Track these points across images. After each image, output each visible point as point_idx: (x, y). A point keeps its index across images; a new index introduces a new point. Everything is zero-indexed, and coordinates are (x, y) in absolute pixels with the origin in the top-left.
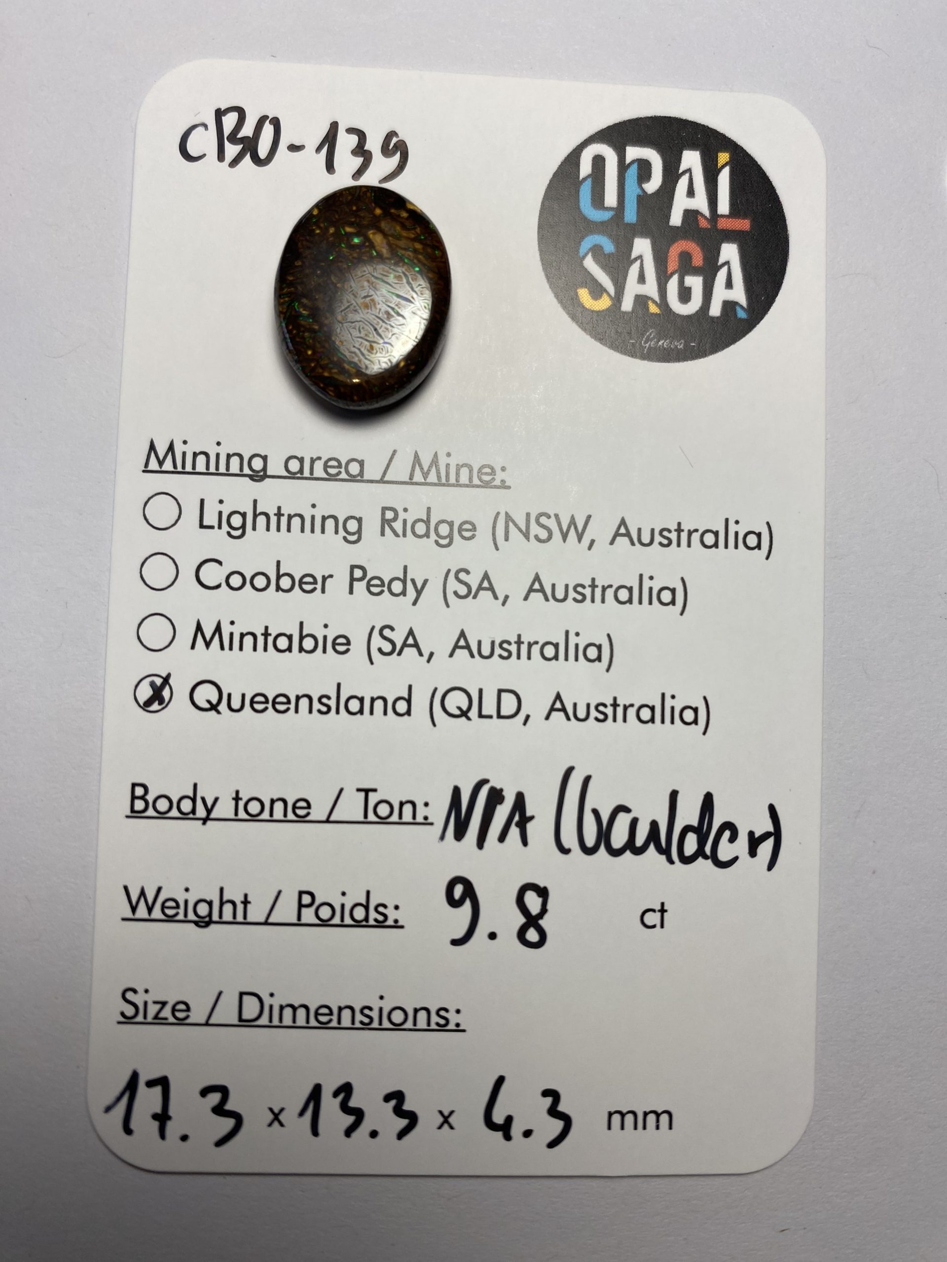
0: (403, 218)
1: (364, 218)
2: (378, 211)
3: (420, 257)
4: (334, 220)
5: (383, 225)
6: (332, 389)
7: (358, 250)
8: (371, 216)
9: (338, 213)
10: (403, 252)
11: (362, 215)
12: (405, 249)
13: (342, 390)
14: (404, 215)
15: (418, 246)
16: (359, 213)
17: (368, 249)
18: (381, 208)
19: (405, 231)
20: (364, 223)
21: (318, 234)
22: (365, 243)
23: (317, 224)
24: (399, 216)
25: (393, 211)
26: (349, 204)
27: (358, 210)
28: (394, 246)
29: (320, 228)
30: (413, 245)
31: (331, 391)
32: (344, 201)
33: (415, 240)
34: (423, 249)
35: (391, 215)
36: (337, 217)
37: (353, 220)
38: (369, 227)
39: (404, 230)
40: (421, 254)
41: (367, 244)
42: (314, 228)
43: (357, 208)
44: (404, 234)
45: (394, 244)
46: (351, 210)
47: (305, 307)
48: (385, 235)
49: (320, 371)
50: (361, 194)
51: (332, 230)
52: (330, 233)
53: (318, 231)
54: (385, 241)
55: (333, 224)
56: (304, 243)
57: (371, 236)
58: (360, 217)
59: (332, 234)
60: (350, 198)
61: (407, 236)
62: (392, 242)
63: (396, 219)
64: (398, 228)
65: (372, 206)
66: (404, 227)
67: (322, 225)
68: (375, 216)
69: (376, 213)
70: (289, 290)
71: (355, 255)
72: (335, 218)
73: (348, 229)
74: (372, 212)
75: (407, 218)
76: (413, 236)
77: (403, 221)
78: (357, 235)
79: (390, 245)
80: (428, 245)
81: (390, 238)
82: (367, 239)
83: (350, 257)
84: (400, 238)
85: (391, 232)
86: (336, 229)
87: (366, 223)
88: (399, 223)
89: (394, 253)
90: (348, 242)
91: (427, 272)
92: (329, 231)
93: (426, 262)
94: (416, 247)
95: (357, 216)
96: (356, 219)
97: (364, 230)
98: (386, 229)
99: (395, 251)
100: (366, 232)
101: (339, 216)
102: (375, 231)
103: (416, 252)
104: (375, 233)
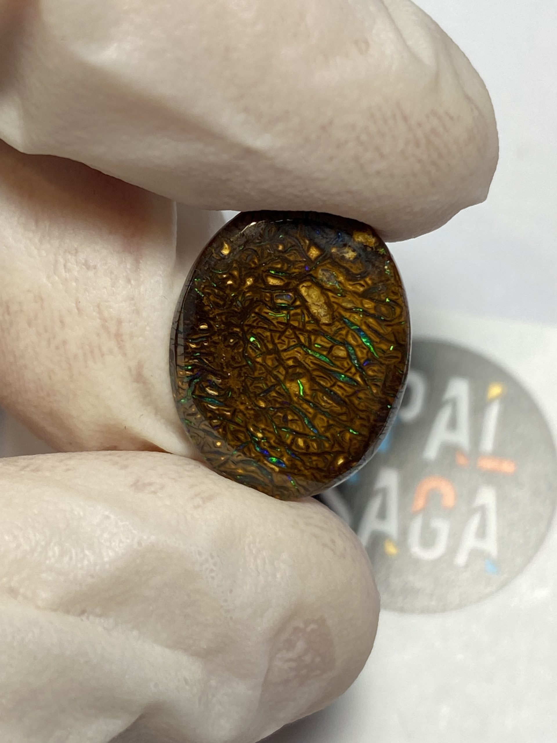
0: (348, 261)
1: (294, 263)
2: (314, 253)
3: (371, 320)
4: (253, 266)
5: (321, 273)
8: (305, 260)
10: (347, 315)
11: (291, 258)
12: (350, 310)
14: (350, 254)
15: (368, 305)
16: (286, 256)
17: (299, 311)
18: (318, 247)
19: (351, 283)
20: (293, 270)
21: (230, 285)
22: (295, 301)
23: (228, 269)
24: (343, 258)
25: (334, 249)
26: (274, 239)
27: (285, 251)
28: (336, 306)
29: (231, 276)
30: (362, 303)
33: (364, 295)
34: (375, 308)
35: (331, 256)
36: (256, 261)
37: (279, 266)
38: (303, 278)
39: (350, 280)
40: (372, 316)
41: (298, 303)
42: (225, 276)
43: (284, 247)
44: (350, 287)
45: (334, 302)
46: (276, 250)
47: (213, 386)
48: (323, 290)
49: (233, 467)
51: (249, 282)
52: (246, 286)
53: (230, 282)
54: (323, 300)
56: (211, 298)
57: (303, 291)
58: (289, 262)
61: (353, 289)
62: (332, 300)
63: (337, 262)
64: (341, 279)
65: (305, 243)
66: (351, 277)
67: (236, 273)
68: (309, 258)
69: (311, 255)
70: (191, 361)
72: (255, 263)
73: (272, 281)
74: (305, 253)
75: (355, 262)
76: (362, 289)
78: (285, 289)
79: (329, 304)
81: (330, 294)
82: (298, 296)
83: (275, 322)
84: (344, 293)
85: (329, 285)
86: (255, 281)
87: (297, 270)
88: (342, 270)
89: (335, 317)
90: (272, 299)
91: (380, 343)
92: (245, 283)
93: (378, 328)
94: (366, 306)
95: (285, 261)
96: (283, 265)
97: (294, 283)
98: (325, 279)
99: (336, 314)
100: (298, 285)
101: (259, 260)
102: (309, 284)
103: (366, 313)
104: (308, 287)
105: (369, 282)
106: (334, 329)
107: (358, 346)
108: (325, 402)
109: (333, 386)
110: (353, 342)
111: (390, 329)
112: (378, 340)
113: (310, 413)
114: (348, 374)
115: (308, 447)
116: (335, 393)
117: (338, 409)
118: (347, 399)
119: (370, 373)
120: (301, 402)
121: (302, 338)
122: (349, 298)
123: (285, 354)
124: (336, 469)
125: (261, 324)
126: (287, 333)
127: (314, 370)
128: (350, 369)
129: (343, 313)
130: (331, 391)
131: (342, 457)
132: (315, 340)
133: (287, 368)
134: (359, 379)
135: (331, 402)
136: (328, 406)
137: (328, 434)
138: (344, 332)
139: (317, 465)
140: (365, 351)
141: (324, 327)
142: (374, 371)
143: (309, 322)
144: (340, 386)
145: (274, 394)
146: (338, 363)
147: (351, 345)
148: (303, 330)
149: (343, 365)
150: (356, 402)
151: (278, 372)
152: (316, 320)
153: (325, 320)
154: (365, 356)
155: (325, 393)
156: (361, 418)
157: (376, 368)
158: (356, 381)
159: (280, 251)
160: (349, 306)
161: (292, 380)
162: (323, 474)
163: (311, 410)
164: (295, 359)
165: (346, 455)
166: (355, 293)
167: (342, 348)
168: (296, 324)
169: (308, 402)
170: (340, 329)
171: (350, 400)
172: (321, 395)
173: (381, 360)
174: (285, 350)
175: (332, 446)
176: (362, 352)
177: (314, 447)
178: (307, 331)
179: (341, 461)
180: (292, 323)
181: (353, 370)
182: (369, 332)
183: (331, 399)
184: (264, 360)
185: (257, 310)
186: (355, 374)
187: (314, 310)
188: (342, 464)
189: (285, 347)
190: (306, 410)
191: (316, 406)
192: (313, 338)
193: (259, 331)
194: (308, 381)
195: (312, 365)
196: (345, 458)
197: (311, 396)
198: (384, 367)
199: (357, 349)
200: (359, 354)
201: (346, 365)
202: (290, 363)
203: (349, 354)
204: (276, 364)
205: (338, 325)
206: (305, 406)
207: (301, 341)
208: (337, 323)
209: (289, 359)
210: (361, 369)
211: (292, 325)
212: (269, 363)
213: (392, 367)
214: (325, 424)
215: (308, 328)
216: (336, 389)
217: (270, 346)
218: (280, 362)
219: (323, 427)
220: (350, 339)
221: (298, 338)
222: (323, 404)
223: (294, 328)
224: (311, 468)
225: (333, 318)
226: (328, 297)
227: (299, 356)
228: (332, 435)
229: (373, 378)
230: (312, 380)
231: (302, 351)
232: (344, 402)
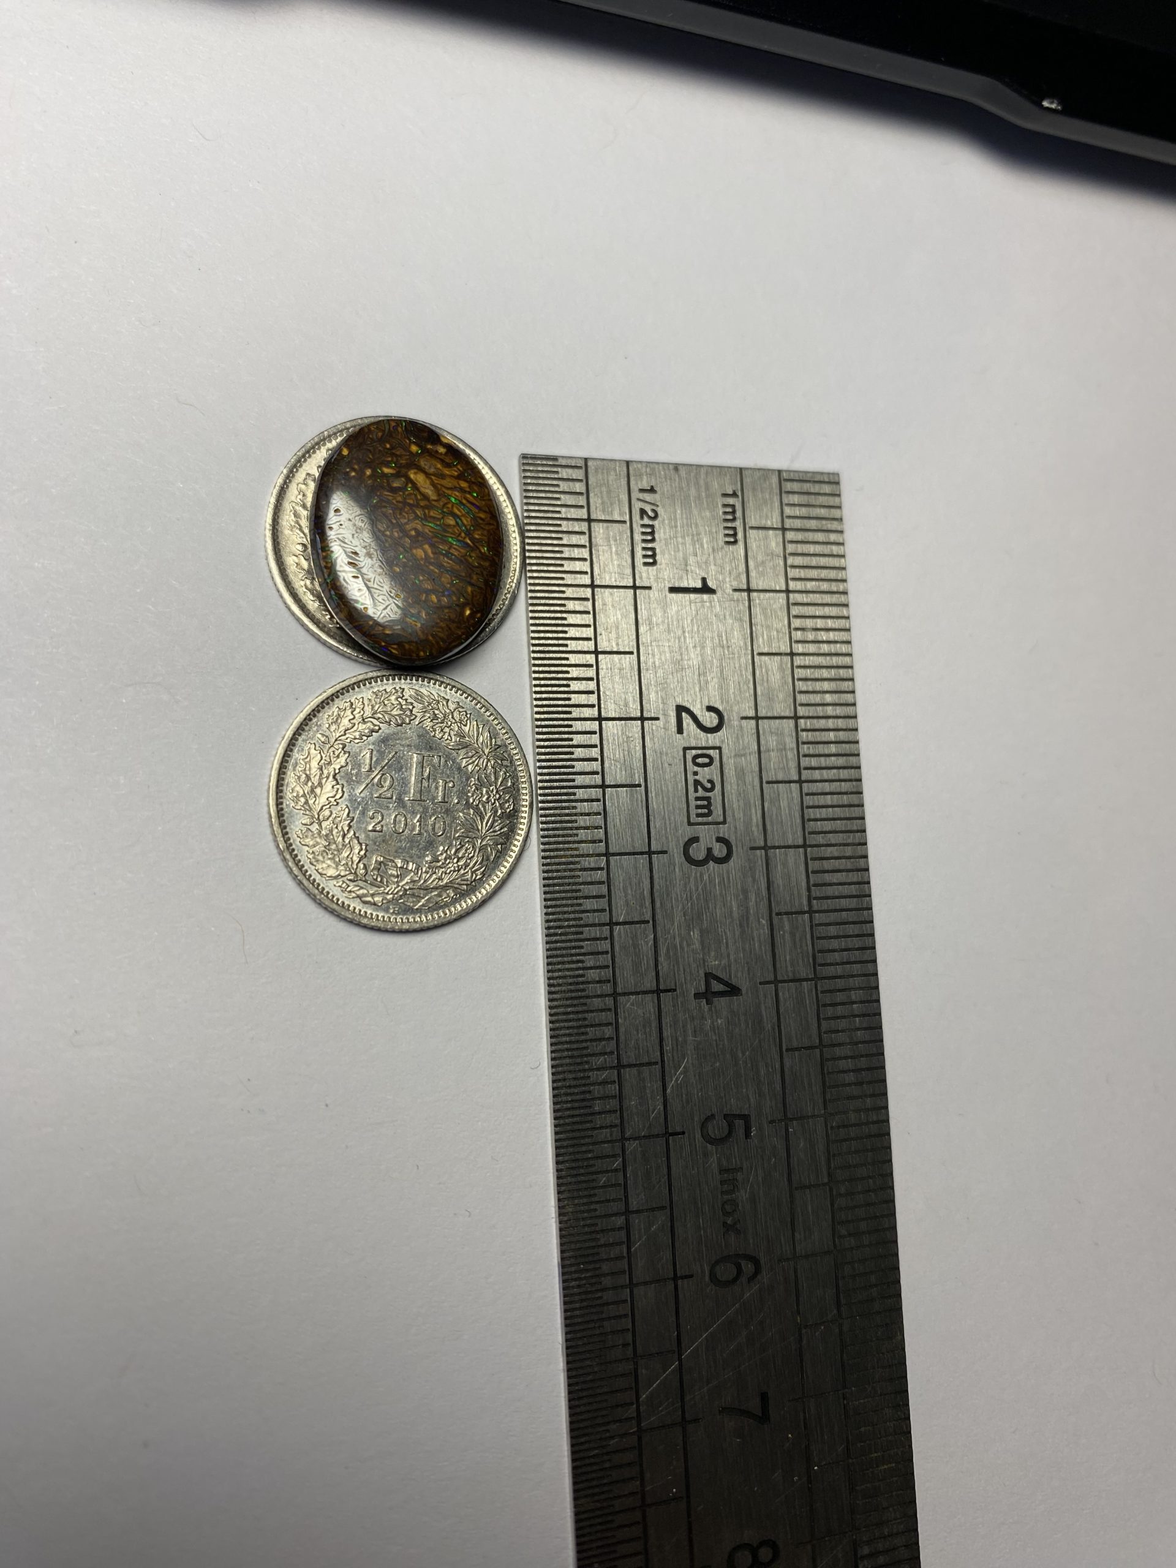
0: (441, 454)
1: (401, 456)
2: (414, 448)
3: (468, 496)
4: (368, 460)
5: (422, 463)
6: (395, 646)
7: (401, 493)
8: (408, 454)
9: (370, 452)
10: (449, 492)
11: (398, 453)
13: (407, 646)
14: (442, 450)
15: (464, 484)
16: (394, 451)
17: (411, 491)
18: (416, 444)
19: (447, 469)
20: (402, 462)
21: (354, 477)
22: (407, 484)
23: (349, 464)
24: (436, 452)
25: (429, 446)
26: (381, 441)
27: (392, 448)
28: (439, 486)
29: (354, 470)
30: (458, 483)
31: (394, 649)
32: (375, 437)
33: (458, 478)
34: (469, 487)
35: (428, 451)
36: (371, 457)
37: (390, 459)
38: (409, 466)
39: (445, 467)
40: (469, 493)
41: (410, 485)
42: (348, 470)
43: (391, 445)
44: (447, 472)
45: (438, 483)
46: (385, 448)
48: (427, 475)
50: (391, 429)
51: (368, 472)
53: (353, 474)
54: (428, 482)
55: (369, 465)
57: (412, 476)
58: (396, 456)
59: (370, 477)
60: (380, 434)
61: (450, 474)
62: (436, 482)
63: (433, 455)
64: (439, 466)
65: (406, 442)
66: (445, 464)
67: (356, 467)
68: (411, 453)
69: (412, 450)
71: (399, 499)
73: (386, 470)
74: (407, 449)
75: (446, 454)
76: (456, 474)
77: (442, 457)
78: (397, 475)
79: (433, 484)
80: (473, 483)
81: (433, 477)
82: (409, 480)
83: (394, 501)
84: (442, 476)
85: (432, 470)
86: (372, 471)
87: (404, 462)
88: (438, 460)
89: (440, 494)
90: (389, 484)
91: (479, 513)
92: (365, 474)
93: (475, 502)
94: (462, 485)
95: (393, 455)
96: (392, 458)
97: (403, 471)
98: (426, 467)
99: (441, 492)
100: (407, 472)
101: (373, 455)
102: (416, 471)
103: (462, 490)
104: (415, 473)
105: (461, 469)
106: (442, 504)
107: (463, 515)
108: (446, 562)
109: (449, 549)
110: (458, 513)
111: (484, 503)
112: (477, 511)
113: (435, 572)
114: (460, 538)
115: (439, 601)
116: (452, 554)
117: (457, 567)
118: (462, 559)
119: (477, 536)
120: (427, 564)
121: (419, 513)
122: (448, 480)
123: (407, 526)
124: (465, 620)
125: (384, 504)
126: (406, 510)
127: (433, 537)
128: (460, 534)
129: (446, 491)
130: (450, 553)
131: (468, 608)
132: (429, 512)
133: (410, 537)
134: (469, 542)
135: (451, 562)
136: (449, 565)
137: (454, 589)
138: (450, 506)
139: (449, 616)
140: (469, 520)
141: (433, 503)
142: (478, 535)
143: (421, 500)
144: (454, 548)
145: (404, 560)
146: (450, 530)
147: (458, 517)
148: (418, 506)
149: (454, 531)
150: (470, 560)
151: (405, 542)
152: (425, 497)
153: (433, 497)
154: (470, 523)
155: (443, 555)
156: (477, 574)
157: (479, 533)
158: (467, 544)
159: (388, 449)
160: (450, 485)
161: (416, 548)
162: (455, 625)
163: (436, 570)
164: (415, 529)
165: (470, 606)
166: (452, 476)
167: (451, 518)
168: (411, 502)
169: (431, 564)
170: (446, 504)
171: (466, 560)
172: (442, 557)
173: (482, 526)
174: (406, 524)
175: (459, 599)
176: (467, 521)
177: (444, 601)
178: (421, 506)
179: (468, 612)
180: (408, 501)
181: (463, 535)
182: (468, 505)
183: (451, 559)
184: (392, 532)
185: (378, 494)
186: (465, 538)
187: (422, 490)
188: (470, 614)
189: (406, 521)
190: (433, 570)
191: (440, 566)
192: (427, 511)
193: (384, 510)
194: (430, 547)
195: (430, 534)
196: (471, 609)
197: (434, 558)
198: (485, 533)
199: (463, 519)
200: (465, 522)
201: (457, 531)
202: (413, 533)
203: (457, 523)
204: (401, 535)
205: (444, 500)
206: (432, 567)
207: (418, 515)
208: (443, 499)
209: (411, 530)
210: (469, 533)
211: (409, 503)
212: (396, 534)
213: (492, 532)
214: (450, 581)
215: (422, 504)
216: (453, 551)
217: (394, 521)
218: (406, 534)
219: (448, 583)
220: (456, 511)
221: (415, 513)
222: (445, 564)
223: (410, 505)
224: (445, 620)
225: (439, 495)
226: (431, 479)
227: (419, 527)
228: (458, 590)
229: (480, 541)
230: (432, 545)
231: (420, 523)
232: (461, 561)
